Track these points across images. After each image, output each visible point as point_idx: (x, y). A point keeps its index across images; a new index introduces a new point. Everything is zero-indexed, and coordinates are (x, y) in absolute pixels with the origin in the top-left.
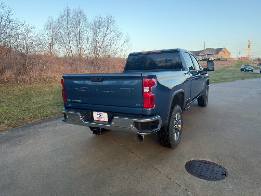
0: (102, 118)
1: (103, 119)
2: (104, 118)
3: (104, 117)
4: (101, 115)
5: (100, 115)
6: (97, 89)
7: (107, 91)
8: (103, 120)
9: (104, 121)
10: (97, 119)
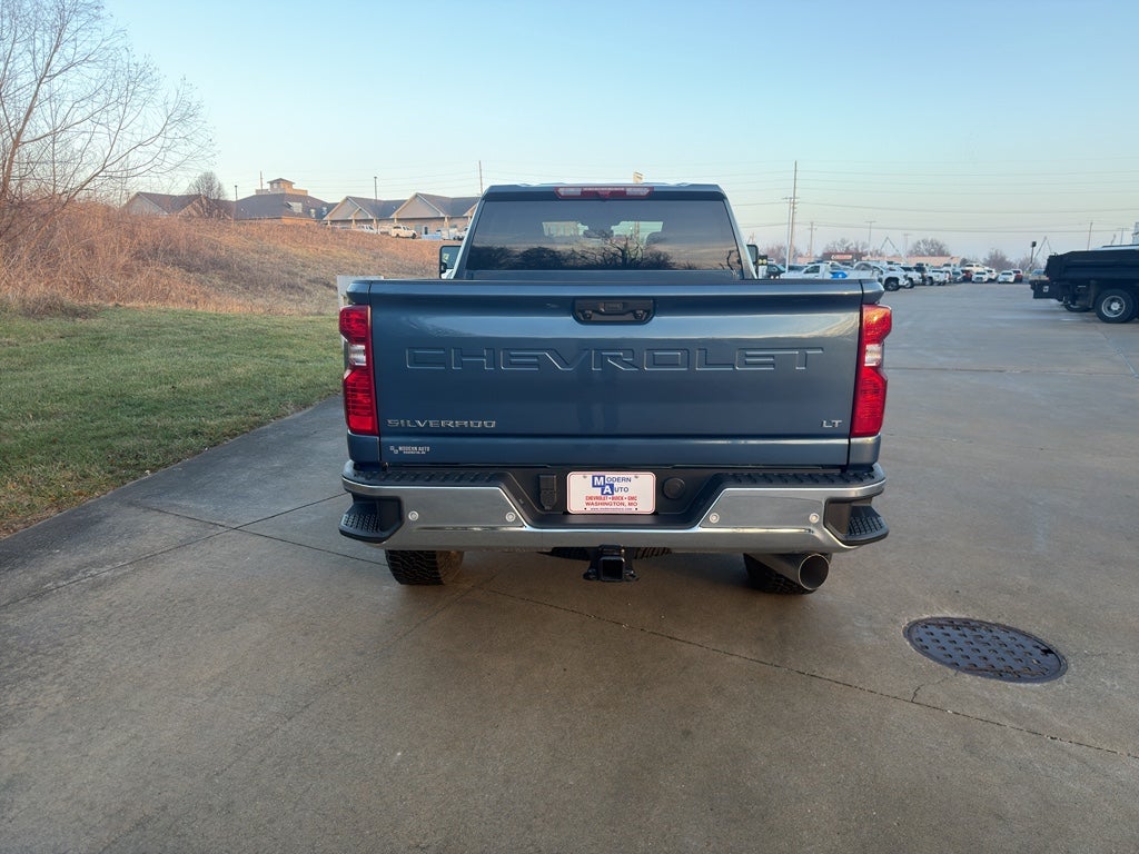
0: (618, 498)
1: (626, 502)
2: (633, 498)
3: (638, 491)
4: (616, 485)
5: (612, 486)
6: (611, 357)
7: (677, 365)
8: (625, 508)
9: (633, 511)
10: (589, 509)
